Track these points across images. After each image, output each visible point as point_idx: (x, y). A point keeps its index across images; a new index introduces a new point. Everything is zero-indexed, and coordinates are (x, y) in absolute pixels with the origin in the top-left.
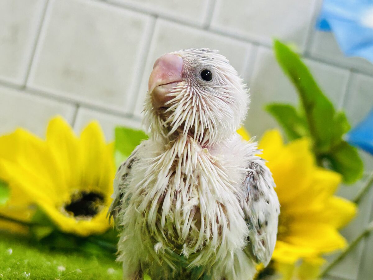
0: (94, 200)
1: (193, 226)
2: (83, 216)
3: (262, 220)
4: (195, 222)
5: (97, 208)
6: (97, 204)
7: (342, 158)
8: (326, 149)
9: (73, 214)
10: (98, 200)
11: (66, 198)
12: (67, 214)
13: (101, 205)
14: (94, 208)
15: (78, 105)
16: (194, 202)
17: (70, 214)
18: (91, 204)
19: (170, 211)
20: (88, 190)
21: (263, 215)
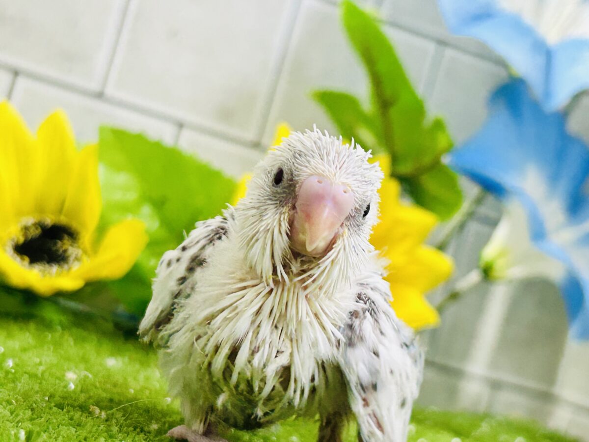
0: (61, 239)
1: (278, 386)
2: (45, 264)
3: (366, 378)
4: (281, 380)
5: (65, 251)
6: (65, 245)
7: (430, 184)
8: (406, 168)
9: (27, 259)
10: (66, 237)
11: (15, 233)
12: (18, 258)
13: (72, 245)
14: (61, 251)
15: (16, 73)
16: (283, 360)
17: (23, 259)
18: (55, 244)
19: (248, 363)
20: (49, 220)
21: (366, 372)
